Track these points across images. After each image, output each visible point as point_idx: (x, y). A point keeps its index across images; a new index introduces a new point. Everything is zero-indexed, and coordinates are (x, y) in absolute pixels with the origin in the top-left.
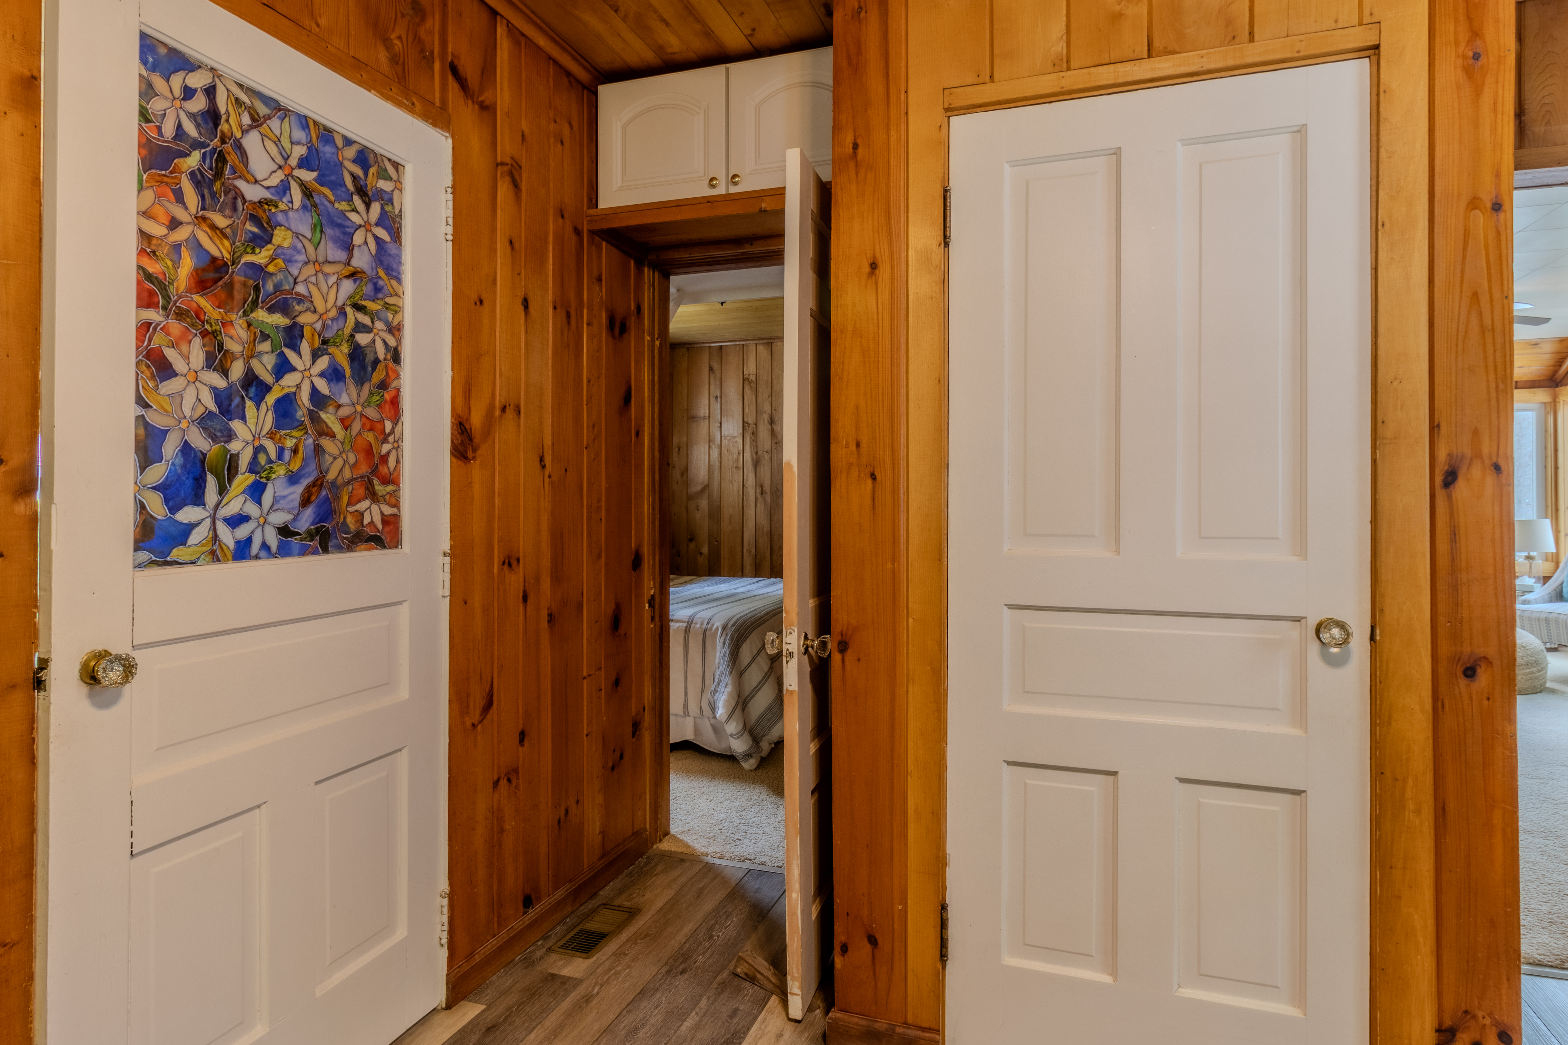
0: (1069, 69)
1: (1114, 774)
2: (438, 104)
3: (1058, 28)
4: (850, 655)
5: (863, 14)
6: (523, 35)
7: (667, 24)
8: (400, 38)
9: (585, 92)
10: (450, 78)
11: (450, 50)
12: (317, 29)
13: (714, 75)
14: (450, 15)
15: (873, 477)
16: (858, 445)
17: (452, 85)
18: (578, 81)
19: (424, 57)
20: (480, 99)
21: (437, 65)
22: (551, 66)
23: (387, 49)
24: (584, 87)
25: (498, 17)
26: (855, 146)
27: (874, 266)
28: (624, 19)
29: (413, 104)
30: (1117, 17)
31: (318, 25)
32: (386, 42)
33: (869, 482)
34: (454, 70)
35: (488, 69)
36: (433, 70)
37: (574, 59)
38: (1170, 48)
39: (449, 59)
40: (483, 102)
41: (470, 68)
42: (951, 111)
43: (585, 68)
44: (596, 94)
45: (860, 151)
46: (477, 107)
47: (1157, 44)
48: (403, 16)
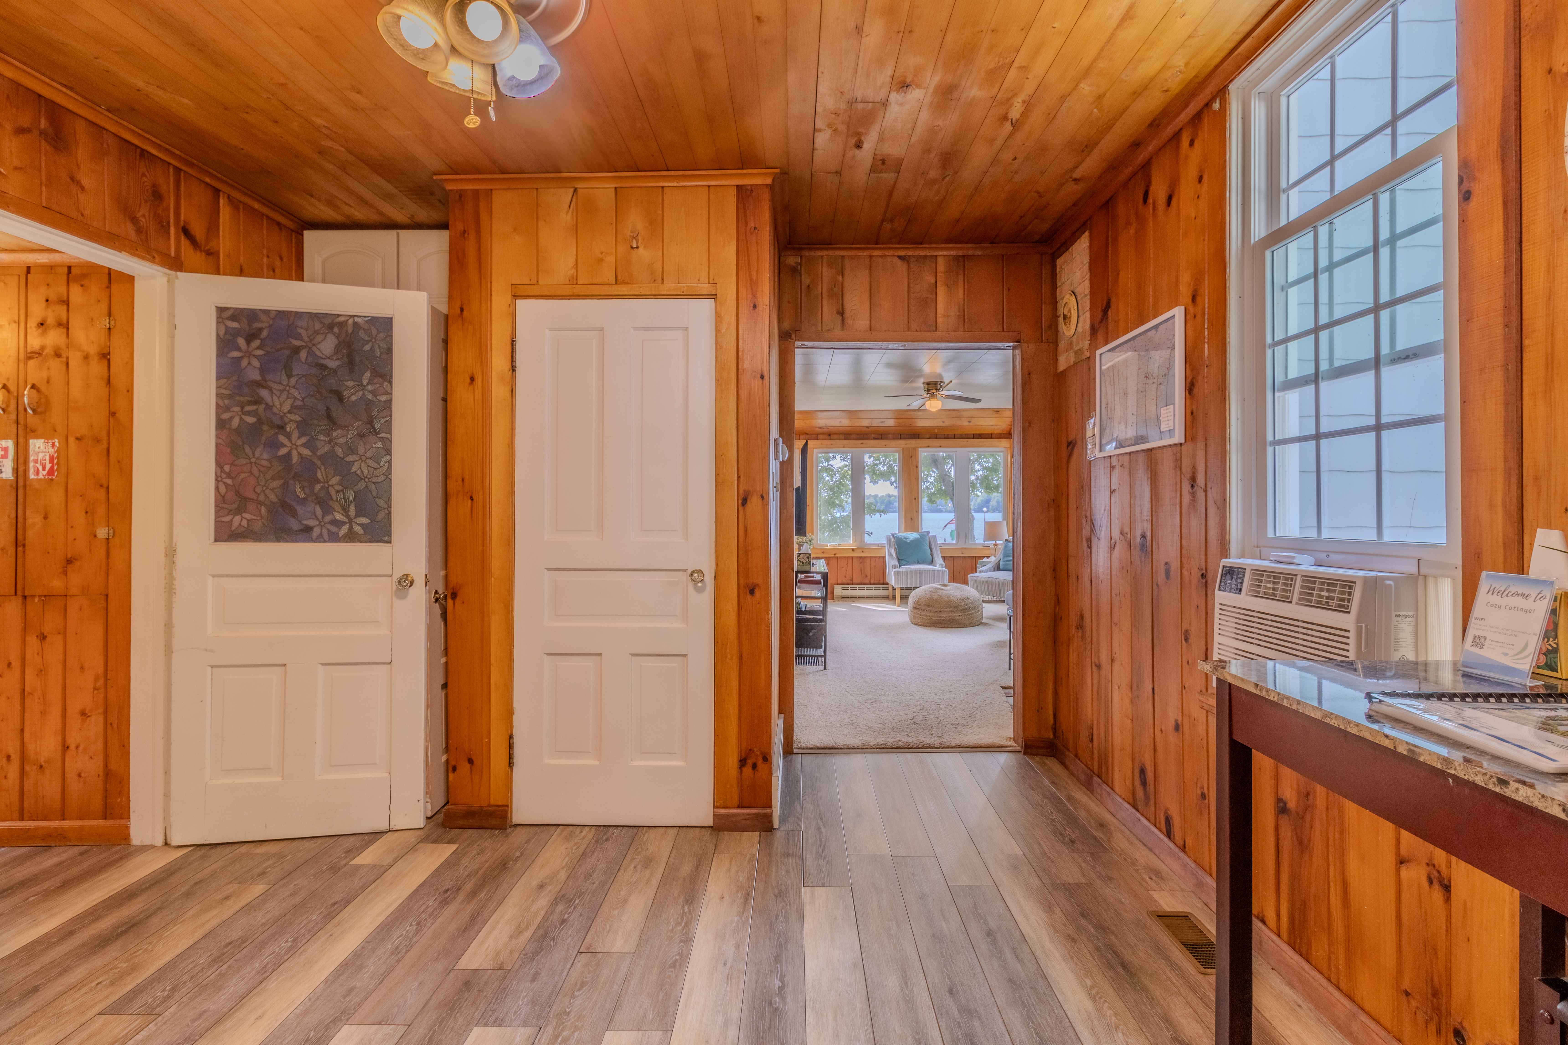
0: (577, 284)
1: (600, 655)
2: (173, 254)
3: (571, 261)
4: (458, 600)
5: (466, 235)
6: (240, 202)
7: (351, 206)
8: (144, 216)
9: (294, 235)
10: (183, 237)
11: (182, 218)
12: (82, 218)
13: (389, 236)
14: (182, 197)
15: (472, 498)
16: (463, 480)
17: (185, 243)
18: (288, 228)
19: (162, 226)
20: (207, 248)
21: (172, 230)
22: (265, 221)
23: (134, 224)
24: (292, 231)
25: (221, 194)
26: (462, 310)
27: (472, 379)
28: (319, 200)
29: (154, 257)
30: (601, 260)
31: (82, 215)
32: (134, 220)
33: (470, 501)
34: (186, 232)
35: (213, 227)
36: (169, 233)
37: (283, 215)
38: (626, 281)
39: (182, 224)
40: (209, 250)
41: (198, 230)
42: (516, 297)
43: (292, 220)
44: (302, 235)
45: (465, 312)
46: (204, 254)
47: (619, 277)
48: (146, 201)
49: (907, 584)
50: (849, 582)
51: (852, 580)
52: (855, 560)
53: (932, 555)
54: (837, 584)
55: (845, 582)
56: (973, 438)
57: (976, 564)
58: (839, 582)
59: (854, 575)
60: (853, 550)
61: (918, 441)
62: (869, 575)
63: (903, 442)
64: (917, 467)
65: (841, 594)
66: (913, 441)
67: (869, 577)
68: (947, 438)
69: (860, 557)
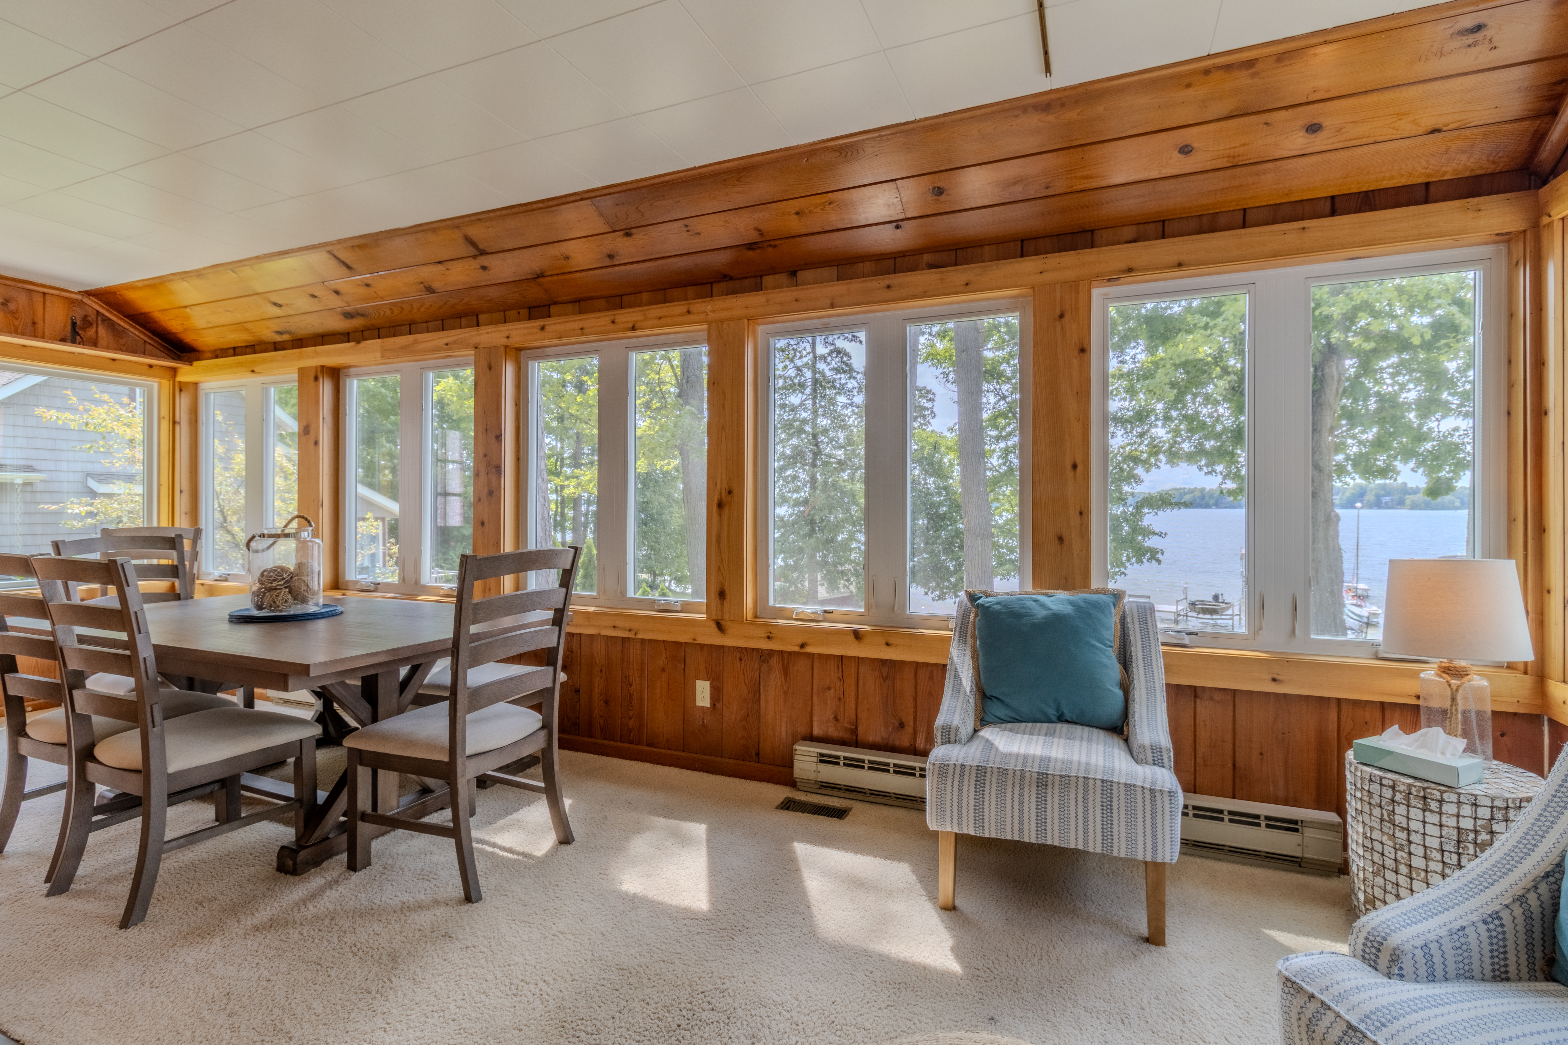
49: (979, 821)
50: (846, 736)
51: (854, 732)
52: (864, 670)
53: (1126, 687)
54: (811, 738)
55: (833, 733)
56: (1333, 213)
57: (1344, 742)
58: (817, 731)
59: (863, 715)
60: (857, 635)
61: (1089, 256)
62: (909, 720)
63: (1029, 266)
64: (1083, 350)
65: (812, 776)
66: (1068, 259)
67: (909, 729)
68: (1213, 229)
69: (883, 662)
